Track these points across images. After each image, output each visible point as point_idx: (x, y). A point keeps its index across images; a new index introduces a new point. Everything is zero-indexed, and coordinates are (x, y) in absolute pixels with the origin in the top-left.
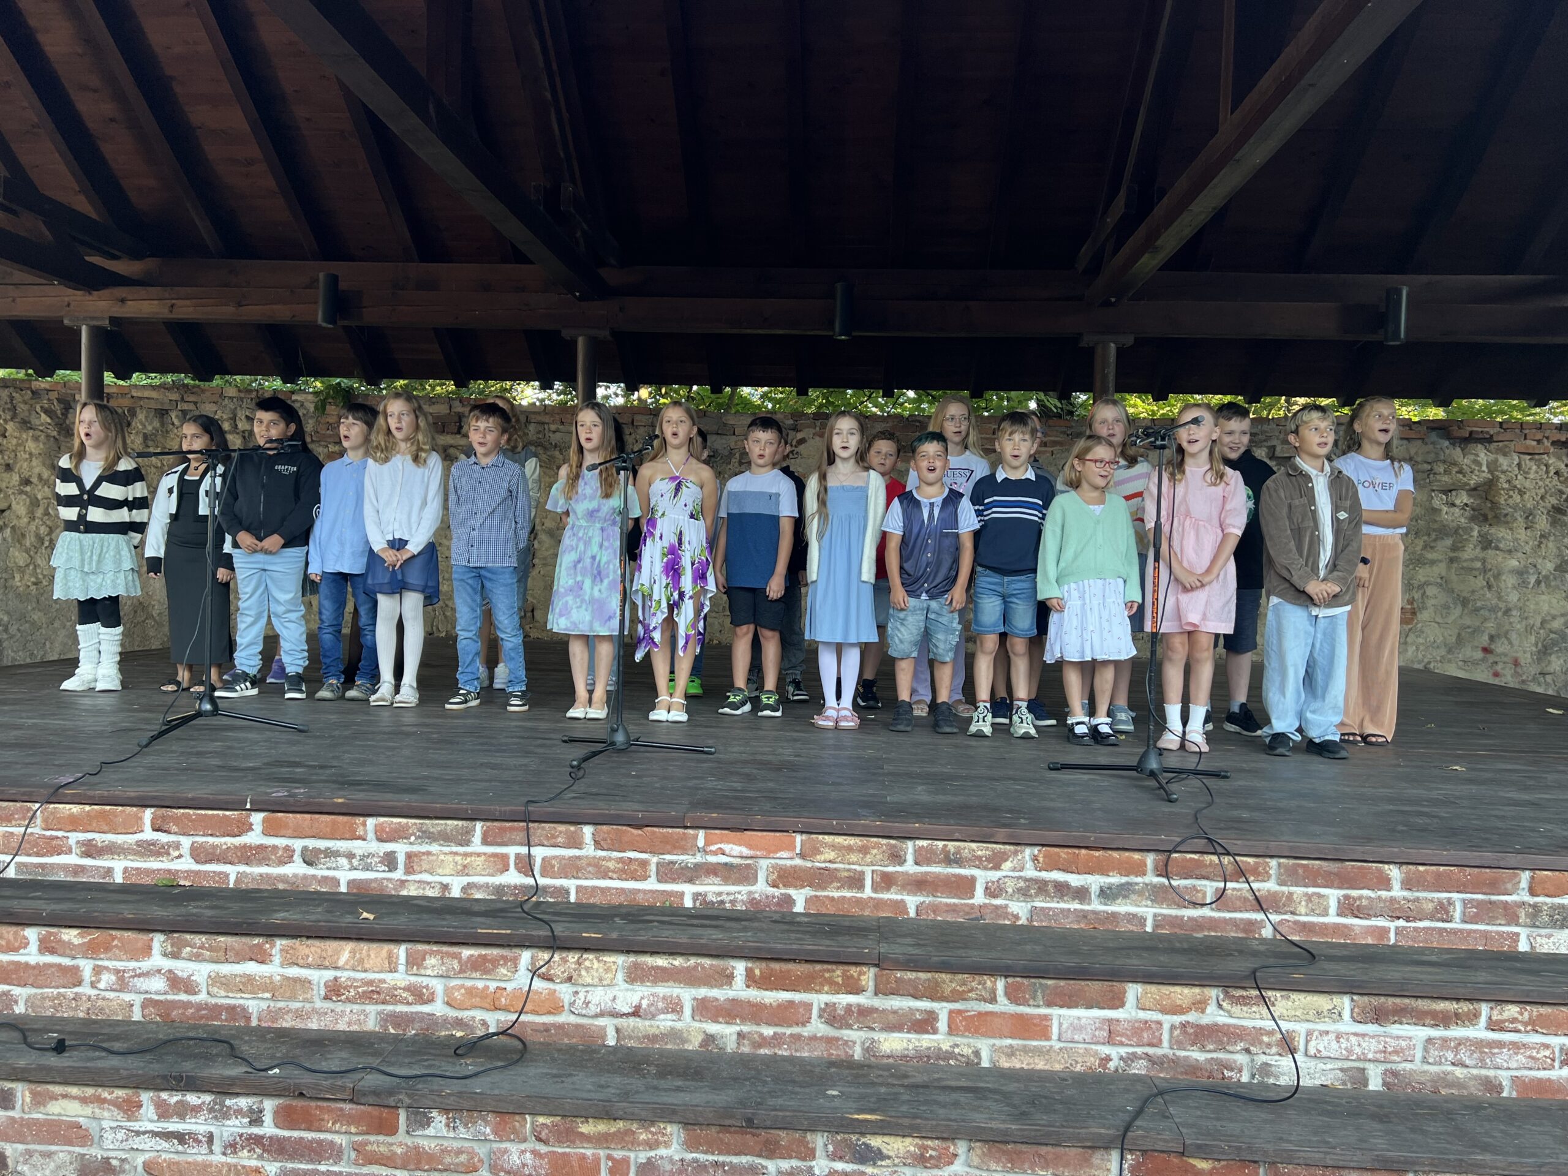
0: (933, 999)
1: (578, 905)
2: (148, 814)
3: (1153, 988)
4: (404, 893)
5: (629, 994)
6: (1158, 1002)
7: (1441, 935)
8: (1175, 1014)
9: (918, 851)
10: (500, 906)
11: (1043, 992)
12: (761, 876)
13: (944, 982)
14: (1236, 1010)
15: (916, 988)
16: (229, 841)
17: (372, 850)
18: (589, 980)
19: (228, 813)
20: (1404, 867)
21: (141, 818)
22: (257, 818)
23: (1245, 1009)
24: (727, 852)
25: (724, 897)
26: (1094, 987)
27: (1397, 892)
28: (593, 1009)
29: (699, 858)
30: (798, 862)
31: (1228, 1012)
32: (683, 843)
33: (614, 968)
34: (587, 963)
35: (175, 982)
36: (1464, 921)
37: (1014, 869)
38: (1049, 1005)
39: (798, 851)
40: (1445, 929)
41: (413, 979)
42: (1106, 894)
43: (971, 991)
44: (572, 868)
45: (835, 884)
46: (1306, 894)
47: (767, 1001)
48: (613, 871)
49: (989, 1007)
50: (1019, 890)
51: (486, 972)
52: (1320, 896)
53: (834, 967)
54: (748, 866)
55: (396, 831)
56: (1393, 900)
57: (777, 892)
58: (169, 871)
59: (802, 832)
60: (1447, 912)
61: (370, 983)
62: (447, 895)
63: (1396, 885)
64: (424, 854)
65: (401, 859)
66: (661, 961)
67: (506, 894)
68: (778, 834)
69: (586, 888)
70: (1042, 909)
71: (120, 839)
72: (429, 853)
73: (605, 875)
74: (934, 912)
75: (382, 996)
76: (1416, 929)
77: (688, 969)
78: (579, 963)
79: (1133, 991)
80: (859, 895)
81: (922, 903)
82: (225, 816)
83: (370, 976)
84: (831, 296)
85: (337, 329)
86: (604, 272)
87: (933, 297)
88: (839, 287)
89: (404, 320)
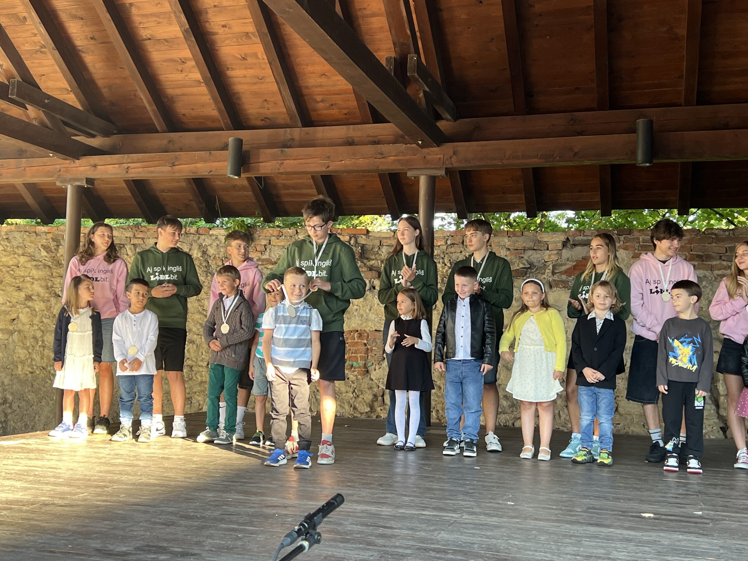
84: (633, 131)
85: (241, 180)
86: (441, 124)
87: (726, 127)
88: (641, 123)
89: (289, 170)
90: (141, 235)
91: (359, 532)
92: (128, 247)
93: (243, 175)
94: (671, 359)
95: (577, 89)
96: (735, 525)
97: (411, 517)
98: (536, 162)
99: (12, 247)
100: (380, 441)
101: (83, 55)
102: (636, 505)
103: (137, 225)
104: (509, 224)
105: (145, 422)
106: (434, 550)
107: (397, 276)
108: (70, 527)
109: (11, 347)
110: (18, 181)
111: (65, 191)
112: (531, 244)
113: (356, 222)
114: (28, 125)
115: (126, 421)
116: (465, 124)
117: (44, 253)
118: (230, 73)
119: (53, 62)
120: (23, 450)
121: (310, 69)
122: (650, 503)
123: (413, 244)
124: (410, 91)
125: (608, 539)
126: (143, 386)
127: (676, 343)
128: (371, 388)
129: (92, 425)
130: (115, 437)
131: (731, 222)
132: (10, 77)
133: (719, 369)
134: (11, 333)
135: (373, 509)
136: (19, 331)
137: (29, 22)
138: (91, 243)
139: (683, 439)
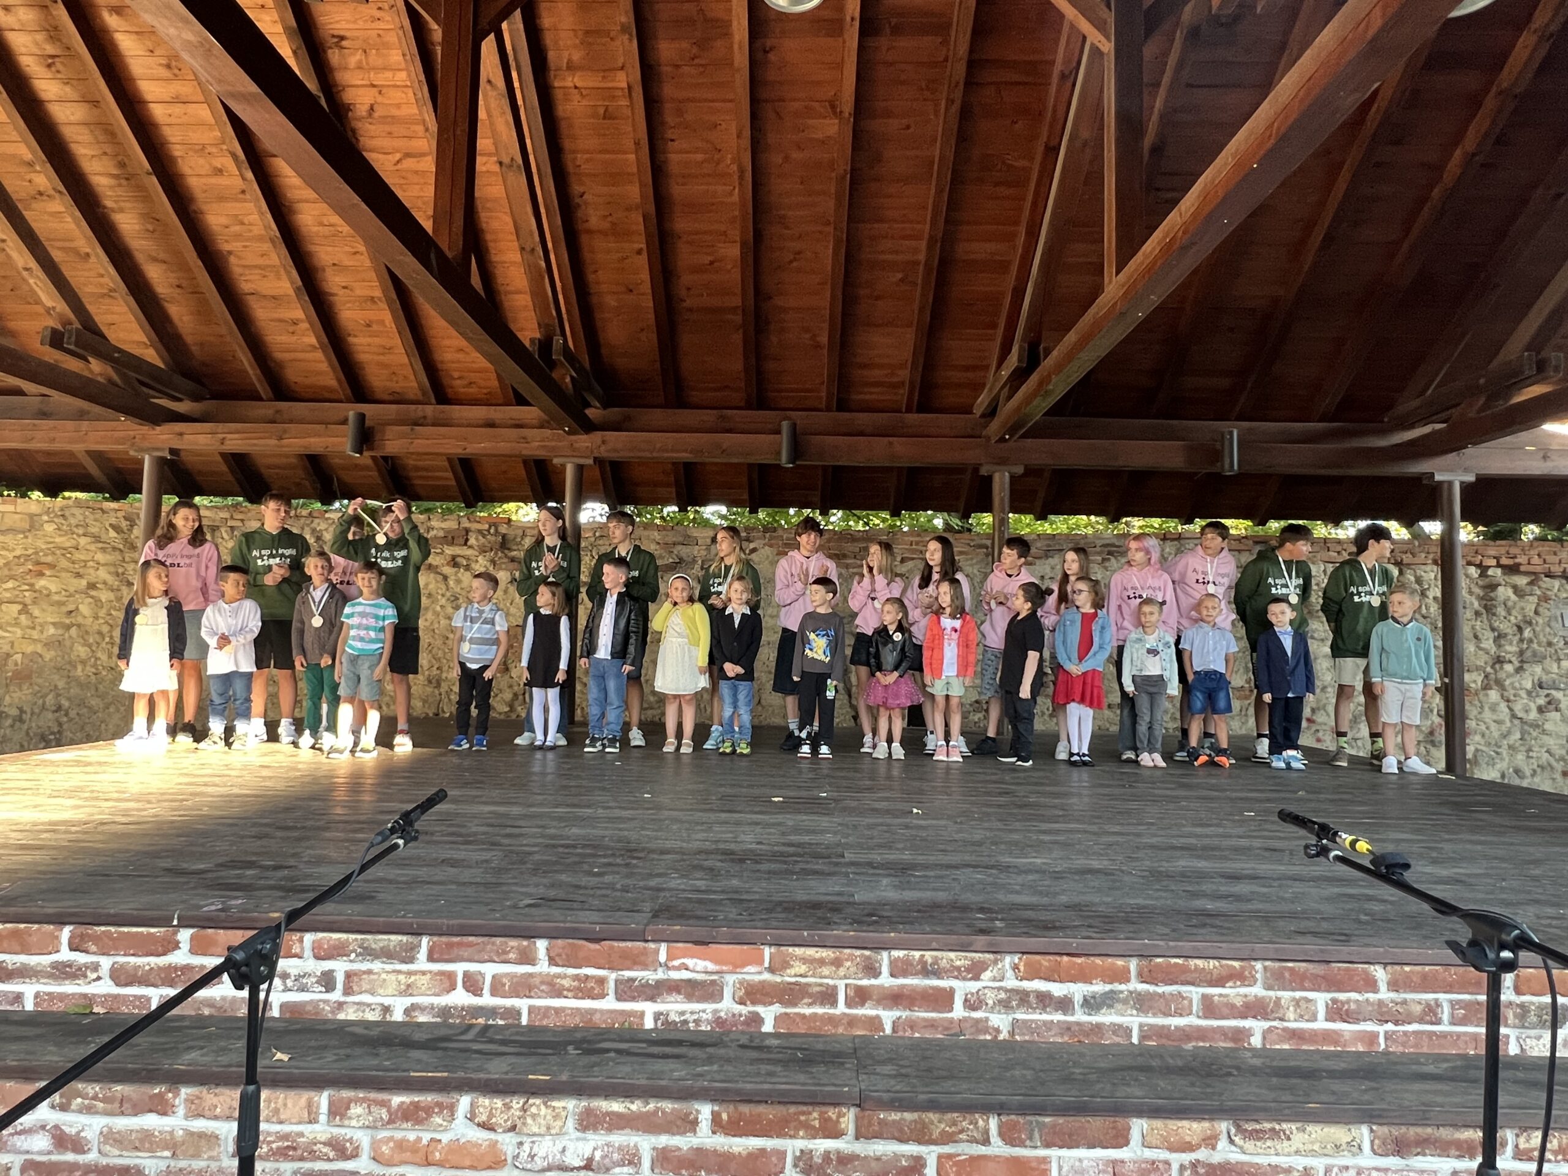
0: (920, 1142)
1: (530, 1028)
2: (66, 932)
3: (1158, 1123)
4: (341, 1016)
5: (580, 1144)
6: (1166, 1139)
7: (1431, 1039)
8: (1183, 1151)
9: (893, 963)
10: (443, 1032)
11: (1040, 1131)
12: (728, 993)
13: (932, 1123)
14: (1249, 1145)
15: (901, 1131)
16: (153, 961)
17: (308, 970)
18: (535, 1130)
19: (153, 930)
20: (1389, 968)
21: (57, 938)
22: (185, 936)
23: (1259, 1144)
24: (691, 966)
25: (687, 1016)
26: (1096, 1123)
27: (1384, 994)
28: (539, 1163)
29: (660, 975)
30: (767, 976)
31: (1241, 1148)
32: (642, 958)
33: (564, 1114)
34: (534, 1110)
35: (62, 1140)
36: (1452, 1023)
37: (994, 979)
38: (1048, 1145)
39: (766, 964)
40: (1434, 1033)
41: (336, 1131)
42: (1091, 1004)
43: (961, 1131)
44: (523, 987)
45: (806, 1001)
46: (1293, 999)
47: (736, 1150)
48: (569, 990)
49: (982, 1150)
50: (1000, 1001)
51: (419, 1122)
52: (1308, 1000)
53: (810, 1108)
54: (713, 982)
55: (335, 947)
56: (1381, 1003)
57: (744, 1010)
58: (85, 996)
59: (771, 945)
60: (1435, 1014)
61: (285, 1137)
62: (388, 1018)
63: (1383, 986)
64: (364, 972)
65: (340, 978)
66: (616, 1106)
67: (452, 1016)
68: (745, 947)
69: (539, 1008)
70: (1025, 1022)
71: (33, 960)
72: (369, 972)
73: (558, 993)
74: (912, 1028)
75: (299, 1152)
76: (1405, 1033)
77: (648, 1114)
78: (524, 1109)
79: (1138, 1126)
80: (832, 1011)
81: (899, 1018)
82: (149, 934)
83: (286, 1128)
84: (778, 432)
85: (365, 459)
86: (590, 412)
87: (861, 434)
88: (785, 425)
89: (421, 450)
90: (240, 516)
91: (484, 833)
92: (223, 530)
93: (366, 454)
94: (807, 651)
95: (727, 387)
96: (854, 804)
97: (540, 816)
98: (686, 456)
99: (70, 525)
100: (518, 741)
101: (166, 305)
102: (768, 791)
103: (236, 506)
104: (662, 518)
105: (240, 726)
106: (562, 846)
107: (538, 568)
108: (132, 847)
109: (68, 643)
110: (78, 448)
111: (141, 462)
112: (681, 539)
113: (499, 510)
114: (89, 381)
115: (217, 726)
116: (614, 413)
117: (112, 534)
118: (351, 340)
119: (125, 309)
120: (78, 763)
121: (447, 342)
122: (781, 788)
123: (556, 536)
124: (555, 375)
125: (738, 823)
126: (239, 686)
127: (812, 636)
128: (511, 687)
129: (173, 731)
130: (202, 745)
131: (867, 524)
132: (66, 323)
133: (853, 662)
134: (68, 627)
135: (501, 809)
136: (79, 626)
137: (93, 259)
138: (171, 525)
139: (816, 728)
